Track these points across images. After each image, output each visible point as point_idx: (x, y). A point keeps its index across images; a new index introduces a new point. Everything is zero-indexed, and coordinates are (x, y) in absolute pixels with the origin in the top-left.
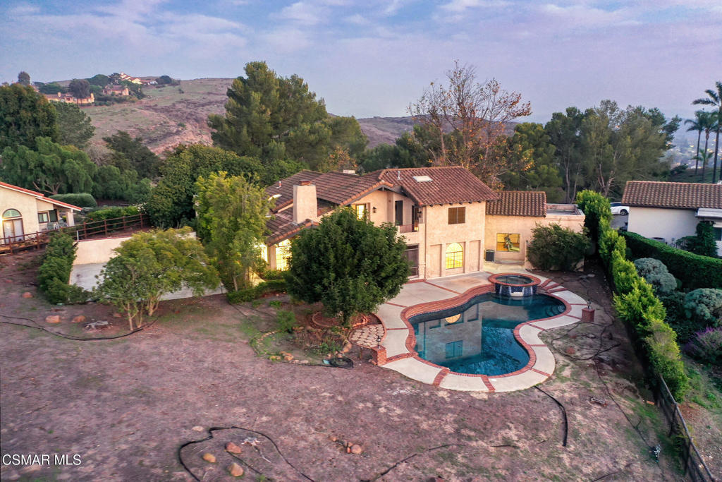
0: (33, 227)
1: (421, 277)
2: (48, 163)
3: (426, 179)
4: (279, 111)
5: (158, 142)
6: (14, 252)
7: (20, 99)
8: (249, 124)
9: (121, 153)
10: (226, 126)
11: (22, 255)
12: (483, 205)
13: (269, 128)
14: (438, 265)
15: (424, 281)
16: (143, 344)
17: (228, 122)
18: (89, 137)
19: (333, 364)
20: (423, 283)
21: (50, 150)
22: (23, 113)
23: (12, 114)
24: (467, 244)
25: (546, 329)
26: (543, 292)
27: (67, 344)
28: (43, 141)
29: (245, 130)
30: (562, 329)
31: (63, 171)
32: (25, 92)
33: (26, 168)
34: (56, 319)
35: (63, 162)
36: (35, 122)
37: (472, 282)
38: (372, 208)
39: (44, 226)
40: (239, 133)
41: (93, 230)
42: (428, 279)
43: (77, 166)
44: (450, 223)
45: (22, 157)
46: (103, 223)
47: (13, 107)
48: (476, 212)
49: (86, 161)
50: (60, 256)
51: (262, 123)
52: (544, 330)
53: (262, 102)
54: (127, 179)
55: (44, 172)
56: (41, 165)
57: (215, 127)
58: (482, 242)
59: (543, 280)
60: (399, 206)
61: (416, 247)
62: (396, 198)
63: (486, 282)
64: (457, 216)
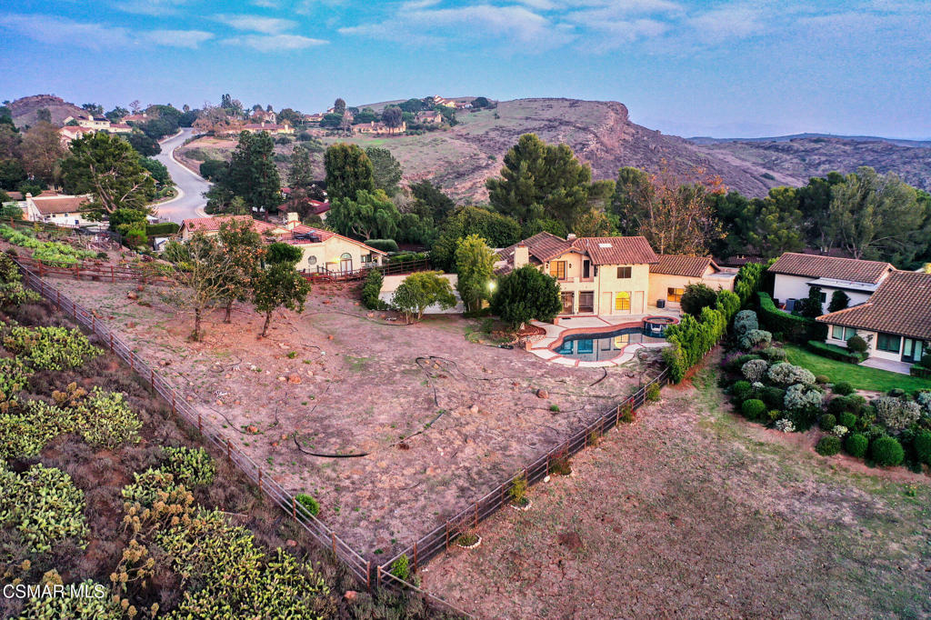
0: (358, 265)
1: (595, 314)
2: (364, 212)
3: (609, 245)
4: (545, 176)
5: (466, 177)
6: (348, 281)
7: (346, 156)
8: (517, 188)
9: (422, 201)
10: (499, 189)
11: (351, 283)
12: (646, 267)
13: (534, 191)
14: (609, 307)
15: (597, 316)
17: (502, 186)
18: (397, 181)
19: (502, 347)
20: (595, 317)
21: (366, 200)
22: (348, 168)
23: (339, 169)
24: (633, 293)
25: (645, 346)
28: (361, 193)
29: (513, 193)
30: (657, 348)
31: (375, 219)
32: (350, 150)
33: (348, 216)
34: (372, 315)
35: (375, 211)
36: (356, 176)
37: (631, 319)
38: (569, 264)
39: (364, 264)
40: (509, 194)
41: (392, 269)
42: (600, 316)
43: (386, 215)
44: (618, 277)
45: (346, 206)
46: (399, 265)
47: (340, 162)
48: (640, 271)
49: (392, 211)
50: (374, 284)
51: (528, 187)
52: (643, 347)
53: (529, 169)
54: (426, 226)
55: (361, 219)
56: (358, 213)
57: (491, 188)
58: (646, 293)
60: (587, 264)
61: (592, 292)
62: (584, 258)
63: (640, 320)
64: (625, 273)
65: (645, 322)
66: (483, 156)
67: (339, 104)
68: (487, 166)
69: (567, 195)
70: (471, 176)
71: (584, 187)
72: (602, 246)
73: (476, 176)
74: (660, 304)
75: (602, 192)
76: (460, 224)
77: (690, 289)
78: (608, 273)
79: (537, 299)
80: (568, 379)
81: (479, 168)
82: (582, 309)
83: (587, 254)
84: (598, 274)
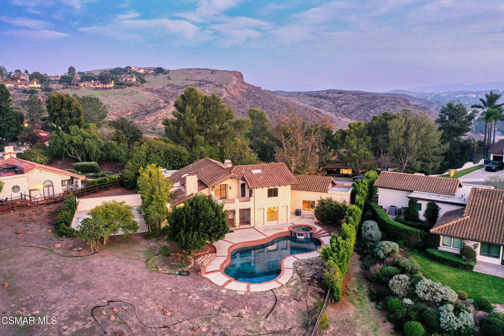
0: (59, 190)
1: (252, 225)
2: (75, 141)
3: (259, 171)
4: (203, 115)
5: (152, 114)
6: (48, 204)
7: (63, 102)
8: (185, 124)
9: (120, 131)
10: (171, 126)
11: (52, 206)
12: (289, 187)
13: (196, 126)
14: (262, 219)
15: (253, 228)
16: (95, 260)
17: (173, 123)
18: (104, 117)
19: (180, 274)
20: (252, 229)
21: (77, 133)
22: (64, 110)
23: (57, 111)
24: (280, 207)
25: (300, 259)
27: (62, 259)
28: (73, 128)
29: (181, 128)
30: (309, 259)
31: (83, 146)
32: (65, 98)
33: (63, 144)
34: (59, 246)
35: (84, 140)
36: (70, 115)
37: (280, 229)
38: (229, 187)
39: (65, 187)
40: (178, 129)
42: (256, 227)
43: (91, 143)
44: (268, 197)
45: (62, 137)
46: (96, 186)
47: (58, 106)
48: (285, 191)
49: (97, 139)
50: (67, 210)
51: (192, 124)
52: (299, 260)
53: (192, 112)
54: (121, 149)
55: (73, 146)
56: (71, 142)
57: (166, 125)
58: (289, 207)
60: (243, 186)
61: (249, 210)
62: (241, 182)
63: (286, 230)
64: (273, 193)
65: (292, 232)
66: (162, 101)
67: (71, 70)
68: (164, 107)
69: (220, 129)
70: (155, 113)
71: (230, 122)
72: (254, 172)
73: (157, 113)
74: (298, 213)
75: (243, 126)
76: (143, 152)
77: (322, 203)
78: (261, 193)
79: (209, 227)
80: (244, 311)
81: (159, 108)
82: (242, 223)
83: (243, 179)
84: (253, 195)
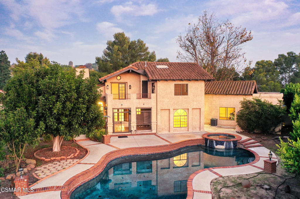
1: (154, 131)
3: (164, 67)
12: (202, 85)
14: (167, 124)
15: (155, 134)
17: (103, 60)
20: (153, 136)
24: (190, 110)
26: (241, 146)
37: (190, 137)
38: (128, 85)
42: (159, 134)
44: (175, 94)
48: (197, 89)
52: (221, 176)
58: (203, 110)
59: (244, 138)
60: (145, 84)
61: (150, 109)
62: (143, 79)
63: (199, 137)
65: (206, 140)
72: (159, 67)
74: (214, 123)
78: (165, 89)
83: (145, 75)
84: (155, 91)
